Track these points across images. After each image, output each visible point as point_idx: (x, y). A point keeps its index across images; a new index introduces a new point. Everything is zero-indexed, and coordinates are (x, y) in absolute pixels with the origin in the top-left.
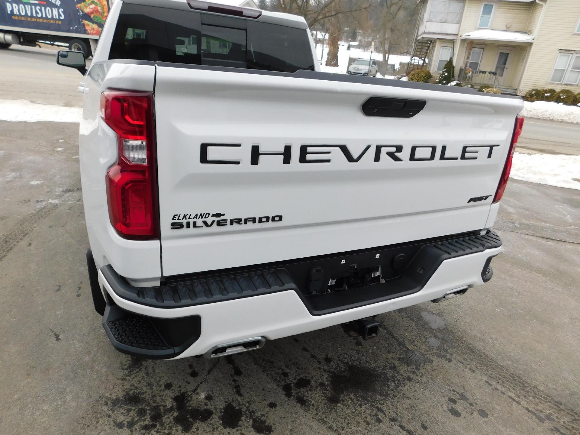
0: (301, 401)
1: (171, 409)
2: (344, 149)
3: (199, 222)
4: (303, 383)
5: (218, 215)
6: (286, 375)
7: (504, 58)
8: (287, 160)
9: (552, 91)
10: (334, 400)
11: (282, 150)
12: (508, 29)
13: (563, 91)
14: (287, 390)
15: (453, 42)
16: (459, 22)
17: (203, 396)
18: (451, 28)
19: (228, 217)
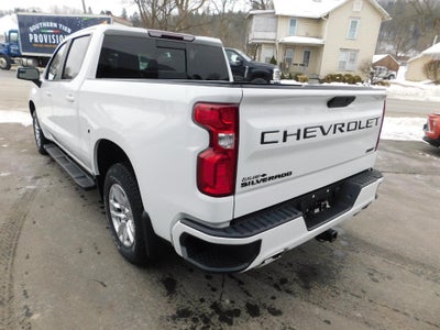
0: (289, 292)
1: (213, 314)
2: (322, 128)
3: (255, 181)
4: (284, 281)
5: (264, 175)
6: (271, 278)
7: (307, 55)
8: (298, 138)
9: (340, 75)
10: (307, 287)
11: (296, 132)
12: (307, 35)
13: (347, 75)
14: (276, 286)
15: (274, 44)
16: (276, 31)
17: (228, 301)
18: (271, 36)
19: (267, 176)
